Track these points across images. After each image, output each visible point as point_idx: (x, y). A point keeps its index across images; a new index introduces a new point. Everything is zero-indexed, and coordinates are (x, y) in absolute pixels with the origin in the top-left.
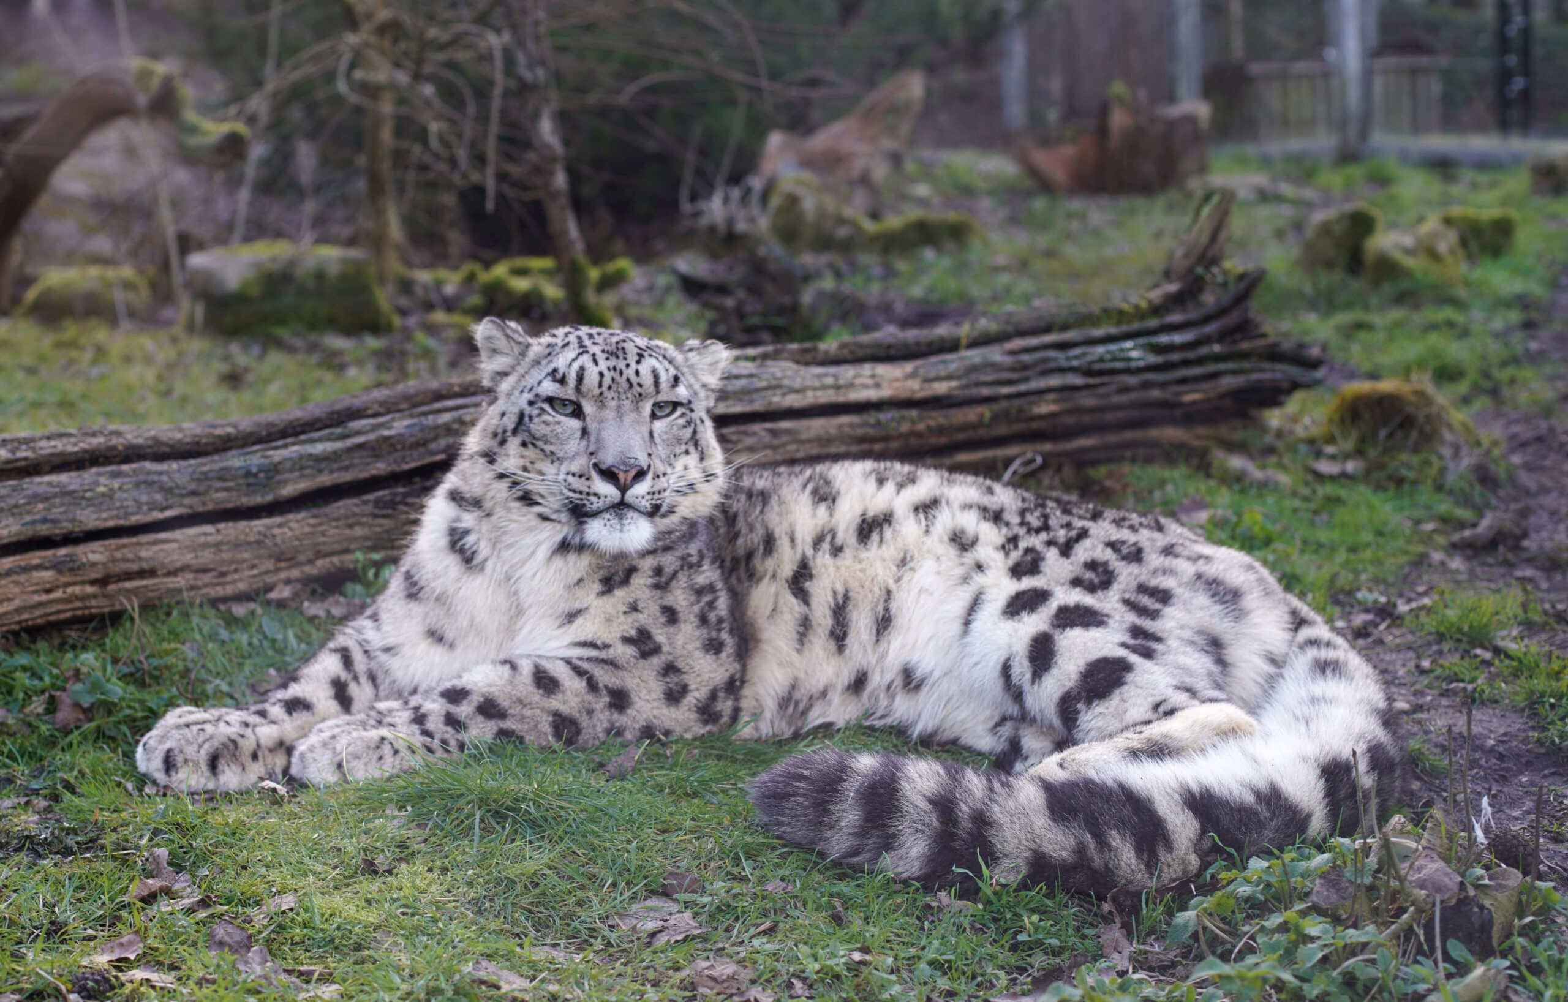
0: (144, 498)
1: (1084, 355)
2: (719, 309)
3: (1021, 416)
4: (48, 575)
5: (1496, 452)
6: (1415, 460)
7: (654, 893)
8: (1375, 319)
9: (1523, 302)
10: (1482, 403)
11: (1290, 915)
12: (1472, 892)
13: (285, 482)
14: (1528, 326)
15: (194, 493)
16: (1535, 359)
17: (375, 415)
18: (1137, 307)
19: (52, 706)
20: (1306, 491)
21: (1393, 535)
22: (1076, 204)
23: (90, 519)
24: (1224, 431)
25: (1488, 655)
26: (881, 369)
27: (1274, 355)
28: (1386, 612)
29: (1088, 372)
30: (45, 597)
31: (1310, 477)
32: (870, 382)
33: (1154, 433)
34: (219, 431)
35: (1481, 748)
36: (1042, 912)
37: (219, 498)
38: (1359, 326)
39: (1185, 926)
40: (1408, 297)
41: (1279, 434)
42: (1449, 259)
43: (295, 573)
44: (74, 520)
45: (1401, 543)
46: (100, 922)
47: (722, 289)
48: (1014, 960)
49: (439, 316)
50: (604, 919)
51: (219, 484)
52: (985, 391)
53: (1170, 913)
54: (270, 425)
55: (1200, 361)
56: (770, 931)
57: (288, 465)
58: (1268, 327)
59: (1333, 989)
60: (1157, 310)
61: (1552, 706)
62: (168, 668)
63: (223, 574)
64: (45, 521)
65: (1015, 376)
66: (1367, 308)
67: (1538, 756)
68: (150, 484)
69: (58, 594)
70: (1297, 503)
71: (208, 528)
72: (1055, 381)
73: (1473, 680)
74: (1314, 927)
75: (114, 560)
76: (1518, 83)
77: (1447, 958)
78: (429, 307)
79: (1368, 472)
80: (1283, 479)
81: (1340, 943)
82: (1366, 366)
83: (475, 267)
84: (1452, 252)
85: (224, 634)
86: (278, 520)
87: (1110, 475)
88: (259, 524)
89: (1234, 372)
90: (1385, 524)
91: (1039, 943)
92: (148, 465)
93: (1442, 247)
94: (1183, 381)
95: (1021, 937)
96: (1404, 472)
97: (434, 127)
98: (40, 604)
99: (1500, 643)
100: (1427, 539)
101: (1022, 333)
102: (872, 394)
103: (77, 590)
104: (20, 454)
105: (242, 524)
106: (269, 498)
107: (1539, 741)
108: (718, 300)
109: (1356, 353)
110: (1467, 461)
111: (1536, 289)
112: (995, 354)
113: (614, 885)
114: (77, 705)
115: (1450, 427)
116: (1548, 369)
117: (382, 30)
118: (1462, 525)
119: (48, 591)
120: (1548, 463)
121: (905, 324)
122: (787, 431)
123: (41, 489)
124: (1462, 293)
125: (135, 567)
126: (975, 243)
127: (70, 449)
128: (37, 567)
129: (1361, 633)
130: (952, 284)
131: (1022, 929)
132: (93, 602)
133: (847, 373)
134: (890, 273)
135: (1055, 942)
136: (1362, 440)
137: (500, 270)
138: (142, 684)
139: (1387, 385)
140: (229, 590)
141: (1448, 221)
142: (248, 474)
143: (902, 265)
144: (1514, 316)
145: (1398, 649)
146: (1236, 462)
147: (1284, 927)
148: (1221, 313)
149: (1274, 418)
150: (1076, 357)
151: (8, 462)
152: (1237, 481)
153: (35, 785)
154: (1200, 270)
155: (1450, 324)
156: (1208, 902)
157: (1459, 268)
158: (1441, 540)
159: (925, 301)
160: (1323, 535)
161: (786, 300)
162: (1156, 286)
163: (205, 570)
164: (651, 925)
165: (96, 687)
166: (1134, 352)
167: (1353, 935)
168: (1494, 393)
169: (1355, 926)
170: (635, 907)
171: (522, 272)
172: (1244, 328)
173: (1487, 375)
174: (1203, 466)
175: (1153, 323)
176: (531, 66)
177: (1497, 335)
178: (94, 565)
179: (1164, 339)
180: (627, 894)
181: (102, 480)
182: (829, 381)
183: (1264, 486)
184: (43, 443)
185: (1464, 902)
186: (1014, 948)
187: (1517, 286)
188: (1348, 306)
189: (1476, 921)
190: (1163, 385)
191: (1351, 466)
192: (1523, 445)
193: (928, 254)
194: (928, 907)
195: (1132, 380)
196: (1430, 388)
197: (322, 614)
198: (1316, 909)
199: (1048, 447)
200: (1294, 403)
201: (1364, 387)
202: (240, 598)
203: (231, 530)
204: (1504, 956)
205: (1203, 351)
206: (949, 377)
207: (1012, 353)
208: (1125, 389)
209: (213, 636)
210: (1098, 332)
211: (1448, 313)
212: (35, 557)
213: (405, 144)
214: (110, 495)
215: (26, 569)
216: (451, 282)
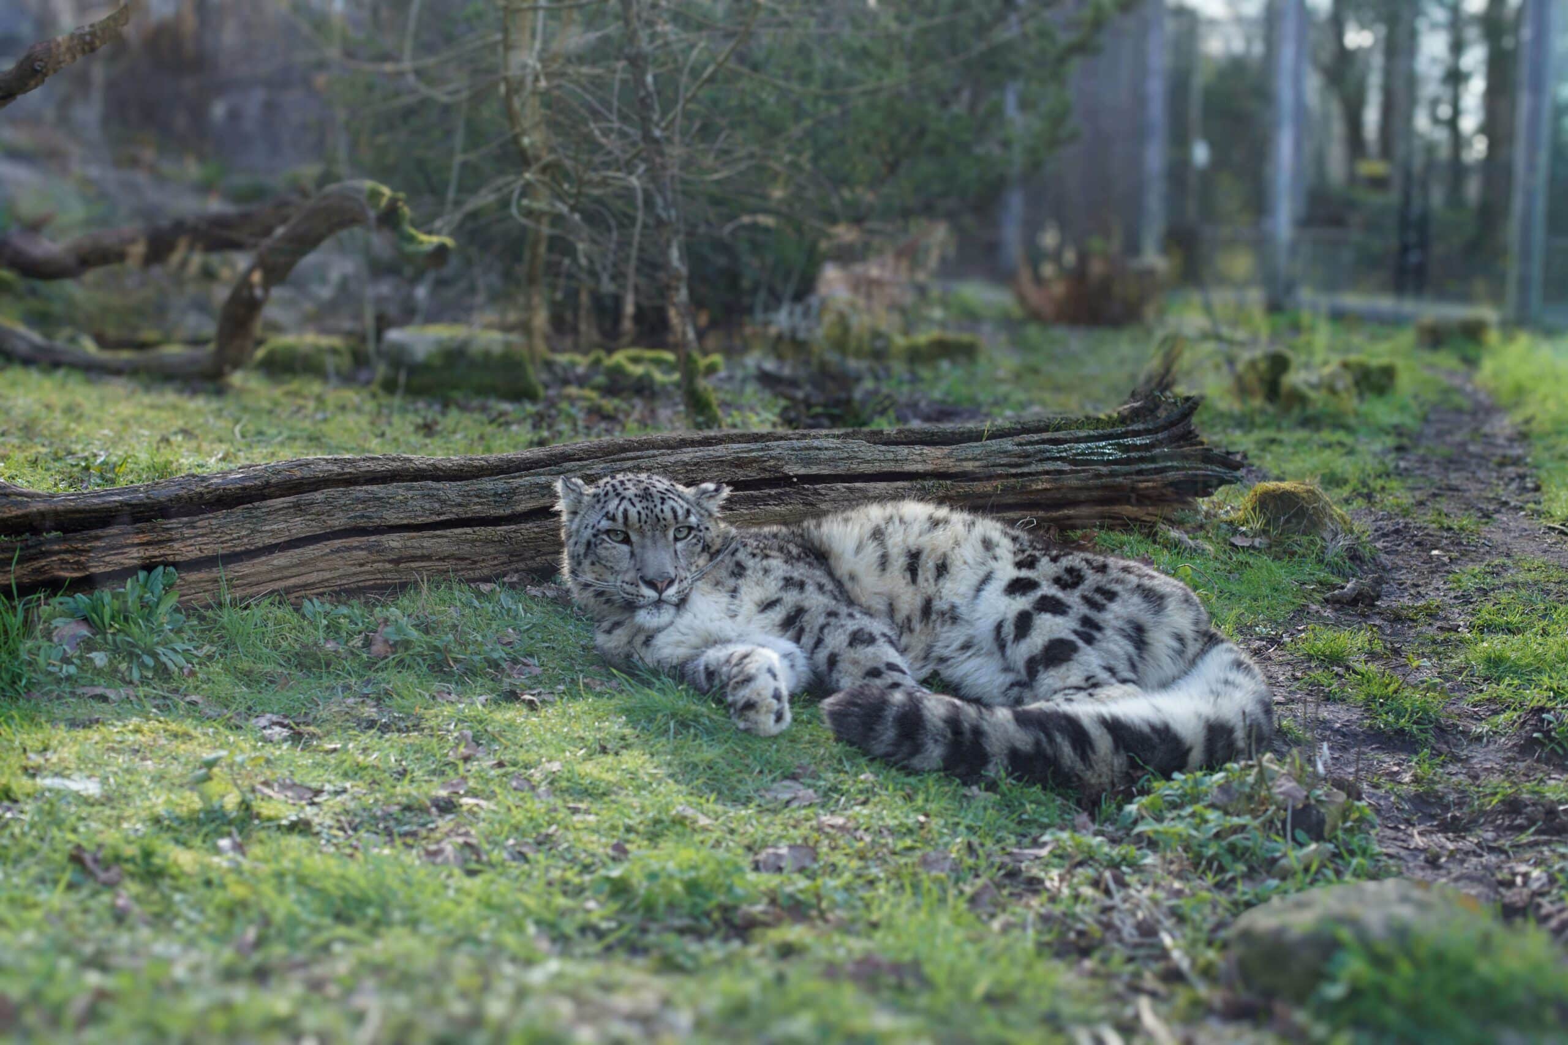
0: (427, 506)
1: (1071, 449)
2: (791, 399)
3: (1024, 490)
4: (362, 554)
5: (1364, 538)
6: (1305, 540)
7: (786, 778)
8: (1284, 436)
9: (1398, 431)
10: (1359, 503)
11: (1198, 807)
12: (1313, 802)
13: (520, 502)
14: (1400, 449)
15: (460, 505)
16: (1402, 474)
17: (580, 460)
18: (1110, 417)
19: (368, 643)
20: (1225, 557)
21: (1284, 591)
22: (1060, 332)
23: (392, 517)
24: (1167, 511)
25: (1341, 670)
26: (927, 450)
27: (1208, 457)
28: (1274, 641)
29: (1074, 462)
30: (359, 569)
31: (1228, 548)
32: (919, 458)
33: (1117, 509)
34: (476, 463)
35: (1331, 729)
36: (1039, 803)
37: (477, 509)
38: (1273, 441)
39: (1130, 813)
40: (1310, 422)
41: (1207, 515)
42: (1344, 395)
43: (522, 565)
44: (381, 518)
45: (1289, 597)
46: (433, 772)
47: (793, 383)
48: (1019, 829)
49: (573, 390)
50: (756, 791)
51: (476, 500)
52: (999, 471)
53: (1120, 808)
54: (510, 461)
55: (1153, 459)
56: (864, 803)
57: (522, 489)
58: (1205, 437)
59: (1221, 851)
60: (1123, 420)
61: (1381, 705)
62: (442, 622)
63: (475, 562)
64: (363, 516)
65: (1022, 461)
66: (1279, 428)
67: (1368, 736)
68: (432, 496)
69: (367, 568)
70: (1218, 565)
71: (468, 530)
72: (1049, 466)
73: (1330, 685)
74: (1212, 815)
75: (406, 547)
76: (1414, 258)
77: (1294, 839)
78: (566, 382)
79: (1270, 547)
80: (1209, 547)
81: (1228, 825)
82: (1276, 472)
83: (602, 354)
84: (1347, 389)
85: (476, 603)
86: (514, 527)
87: (1084, 537)
88: (502, 529)
89: (1177, 469)
90: (1279, 583)
91: (1035, 821)
92: (430, 483)
93: (1340, 385)
94: (1140, 472)
95: (1025, 817)
96: (1296, 548)
97: (581, 246)
98: (355, 574)
99: (1351, 663)
100: (1308, 596)
101: (1026, 430)
102: (920, 468)
103: (379, 565)
104: (347, 470)
105: (490, 529)
106: (509, 511)
107: (1371, 727)
108: (790, 391)
109: (1268, 461)
110: (1343, 542)
111: (1409, 421)
112: (1008, 444)
113: (761, 772)
114: (386, 641)
115: (1331, 518)
116: (1410, 482)
117: (544, 170)
118: (1334, 587)
119: (361, 565)
120: (1400, 548)
121: (927, 419)
122: (860, 489)
123: (361, 495)
124: (1352, 421)
125: (419, 553)
126: (982, 360)
127: (379, 469)
128: (356, 548)
129: (1256, 652)
130: (964, 391)
131: (1025, 812)
132: (389, 575)
133: (903, 451)
134: (915, 379)
135: (1046, 820)
136: (1268, 523)
137: (619, 357)
138: (426, 632)
139: (1286, 485)
140: (477, 574)
141: (1346, 366)
142: (496, 494)
143: (925, 373)
144: (1390, 441)
145: (1281, 664)
146: (1174, 534)
147: (1193, 815)
148: (1171, 424)
149: (1204, 504)
150: (1066, 450)
151: (339, 474)
152: (1174, 546)
153: (366, 691)
154: (1157, 393)
155: (1341, 444)
156: (1145, 800)
157: (1350, 402)
158: (1318, 597)
159: (943, 402)
160: (1234, 588)
161: (843, 395)
162: (1126, 403)
163: (463, 559)
164: (787, 796)
165: (399, 630)
166: (1109, 450)
167: (1236, 821)
168: (1369, 497)
169: (1238, 815)
170: (775, 785)
171: (636, 360)
172: (1189, 437)
173: (1364, 484)
174: (1152, 535)
175: (1121, 429)
176: (667, 207)
177: (1375, 455)
178: (393, 549)
179: (1129, 441)
180: (770, 777)
181: (400, 491)
182: (890, 456)
183: (1195, 551)
184: (361, 463)
185: (1307, 807)
186: (1020, 823)
187: (1396, 419)
188: (1265, 425)
189: (1314, 818)
190: (1126, 474)
191: (1257, 542)
192: (1385, 535)
193: (945, 365)
194: (965, 796)
195: (1104, 469)
196: (1319, 490)
197: (539, 594)
198: (1213, 806)
199: (1041, 513)
200: (1219, 494)
201: (1271, 485)
202: (487, 580)
203: (483, 532)
204: (1330, 841)
205: (1157, 451)
206: (975, 459)
207: (1020, 444)
208: (1098, 476)
209: (469, 604)
210: (1082, 434)
211: (1340, 435)
212: (355, 541)
213: (555, 257)
214: (405, 502)
215: (349, 549)
216: (582, 363)
